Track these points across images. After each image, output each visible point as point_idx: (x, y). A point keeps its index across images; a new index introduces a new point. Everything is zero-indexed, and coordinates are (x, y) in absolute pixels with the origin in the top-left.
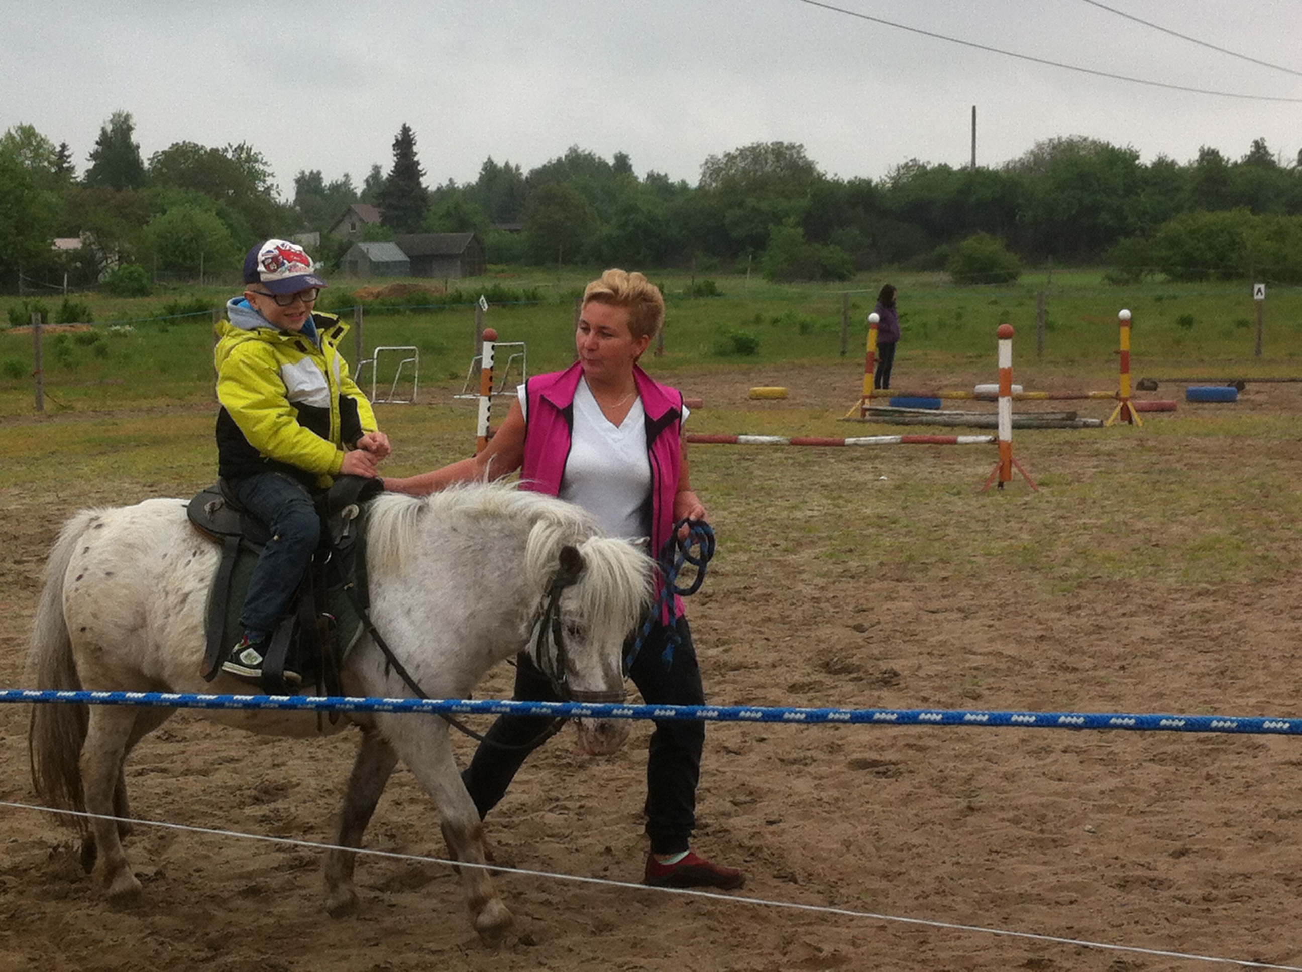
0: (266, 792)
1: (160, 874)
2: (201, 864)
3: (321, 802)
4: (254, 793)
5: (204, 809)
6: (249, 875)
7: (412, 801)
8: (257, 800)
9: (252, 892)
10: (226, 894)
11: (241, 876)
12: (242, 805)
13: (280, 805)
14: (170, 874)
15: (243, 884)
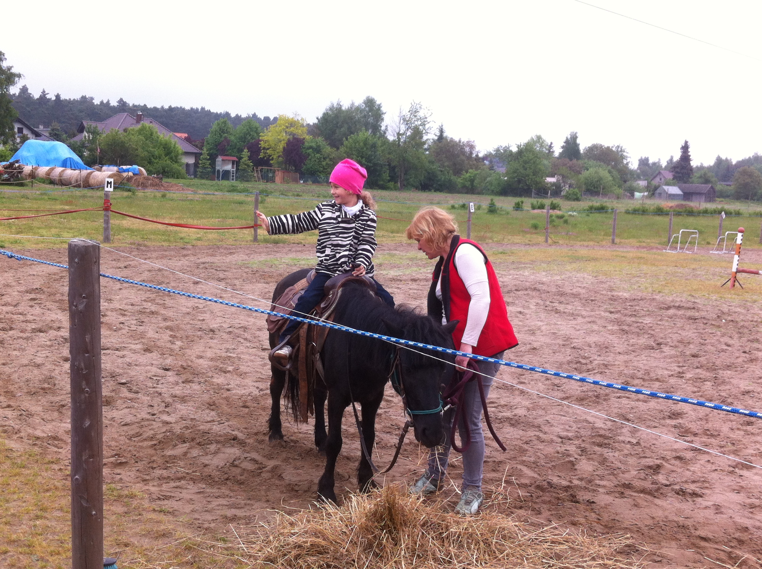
0: (674, 415)
1: (638, 443)
2: (654, 442)
3: (698, 423)
4: (669, 414)
5: (650, 418)
6: (675, 450)
7: (738, 429)
8: (670, 417)
9: (679, 458)
10: (668, 458)
11: (672, 450)
12: (664, 418)
13: (680, 421)
14: (643, 444)
15: (674, 454)
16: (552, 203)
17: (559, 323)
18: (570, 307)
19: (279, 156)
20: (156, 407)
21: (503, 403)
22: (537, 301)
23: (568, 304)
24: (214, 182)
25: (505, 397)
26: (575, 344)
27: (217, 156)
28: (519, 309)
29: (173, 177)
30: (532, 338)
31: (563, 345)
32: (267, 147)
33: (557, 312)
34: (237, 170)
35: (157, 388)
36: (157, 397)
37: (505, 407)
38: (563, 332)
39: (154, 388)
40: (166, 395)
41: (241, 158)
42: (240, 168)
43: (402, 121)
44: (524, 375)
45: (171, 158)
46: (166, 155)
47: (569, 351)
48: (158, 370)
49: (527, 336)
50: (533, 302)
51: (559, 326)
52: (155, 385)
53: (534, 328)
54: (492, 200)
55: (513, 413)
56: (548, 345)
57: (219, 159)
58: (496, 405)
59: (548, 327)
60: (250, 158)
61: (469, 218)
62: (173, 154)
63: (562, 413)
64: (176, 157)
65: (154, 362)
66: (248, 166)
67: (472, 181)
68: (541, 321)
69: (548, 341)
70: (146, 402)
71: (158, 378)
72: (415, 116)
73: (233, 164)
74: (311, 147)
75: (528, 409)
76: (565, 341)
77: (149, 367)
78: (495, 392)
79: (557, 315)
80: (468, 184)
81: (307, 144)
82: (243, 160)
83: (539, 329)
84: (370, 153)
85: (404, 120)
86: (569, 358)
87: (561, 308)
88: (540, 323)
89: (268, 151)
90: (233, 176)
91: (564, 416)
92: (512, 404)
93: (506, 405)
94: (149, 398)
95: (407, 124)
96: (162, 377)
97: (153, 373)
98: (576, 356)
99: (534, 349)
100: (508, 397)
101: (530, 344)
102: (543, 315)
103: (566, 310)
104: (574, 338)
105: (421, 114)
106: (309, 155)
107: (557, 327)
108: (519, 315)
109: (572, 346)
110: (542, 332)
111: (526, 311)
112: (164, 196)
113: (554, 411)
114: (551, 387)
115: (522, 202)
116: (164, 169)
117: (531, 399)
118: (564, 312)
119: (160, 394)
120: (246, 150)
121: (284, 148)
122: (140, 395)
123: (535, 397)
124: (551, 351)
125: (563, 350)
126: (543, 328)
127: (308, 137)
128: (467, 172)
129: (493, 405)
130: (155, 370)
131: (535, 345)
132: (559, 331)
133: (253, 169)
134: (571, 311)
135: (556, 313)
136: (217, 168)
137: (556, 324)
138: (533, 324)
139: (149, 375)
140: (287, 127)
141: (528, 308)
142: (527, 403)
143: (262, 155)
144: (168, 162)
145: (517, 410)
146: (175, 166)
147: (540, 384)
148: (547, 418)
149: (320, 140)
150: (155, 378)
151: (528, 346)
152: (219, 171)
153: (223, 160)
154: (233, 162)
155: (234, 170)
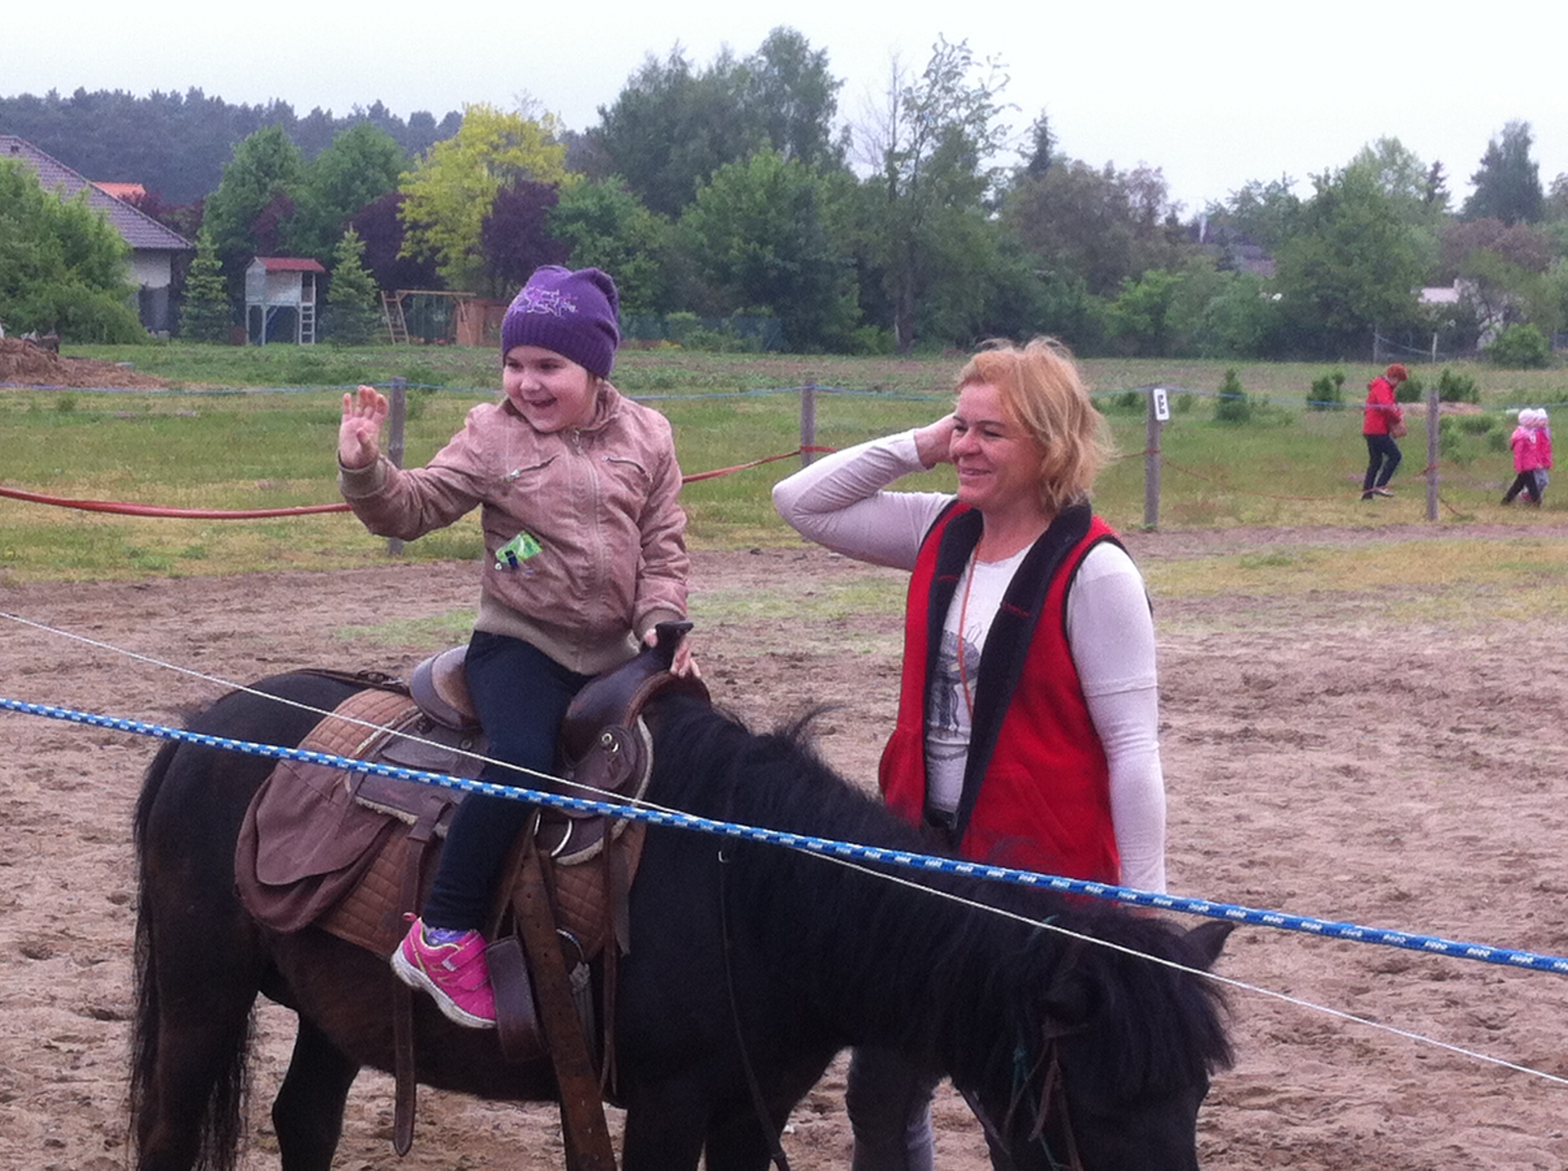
16: (1445, 380)
17: (1486, 802)
18: (1522, 745)
19: (468, 251)
20: (73, 1149)
21: (1295, 1089)
22: (1406, 729)
23: (1516, 734)
24: (241, 351)
25: (1304, 1070)
26: (1546, 877)
27: (248, 261)
28: (1342, 760)
29: (95, 337)
30: (1394, 859)
31: (1506, 881)
32: (426, 219)
33: (1477, 762)
34: (321, 303)
35: (72, 1079)
36: (77, 1111)
37: (1305, 1107)
38: (1501, 835)
39: (63, 1080)
40: (107, 1106)
41: (332, 263)
42: (331, 296)
43: (901, 110)
44: (1366, 990)
45: (88, 274)
46: (69, 263)
47: (1525, 900)
48: (75, 1019)
49: (1375, 850)
50: (1392, 729)
51: (1489, 814)
52: (66, 1072)
53: (1397, 822)
54: (1230, 376)
55: (1335, 1127)
56: (1452, 883)
57: (258, 268)
58: (1272, 1099)
59: (1449, 819)
60: (366, 260)
61: (1152, 441)
62: (94, 259)
63: (1508, 1121)
64: (105, 266)
65: (57, 991)
66: (360, 288)
67: (1157, 310)
68: (1424, 798)
69: (1450, 865)
70: (38, 1130)
71: (76, 1047)
72: (949, 90)
73: (306, 284)
74: (580, 215)
75: (1388, 1111)
76: (1509, 865)
77: (43, 1010)
78: (1268, 1053)
79: (1478, 776)
80: (1143, 320)
81: (565, 205)
82: (341, 269)
83: (1416, 825)
84: (789, 226)
85: (910, 104)
86: (1527, 925)
87: (1492, 749)
88: (1417, 807)
89: (429, 234)
90: (307, 327)
91: (1516, 1129)
92: (1328, 1093)
93: (1308, 1100)
94: (45, 1118)
95: (919, 119)
96: (90, 1041)
97: (58, 1031)
98: (1552, 917)
99: (1402, 897)
100: (1315, 1069)
101: (1386, 880)
102: (1428, 779)
103: (1509, 758)
104: (1543, 856)
105: (970, 81)
106: (574, 240)
107: (1482, 816)
108: (1341, 779)
109: (1537, 881)
110: (1426, 836)
111: (1366, 765)
112: (66, 407)
113: (1479, 1114)
114: (1466, 1030)
115: (1340, 380)
116: (61, 310)
117: (1396, 1074)
118: (1504, 765)
119: (86, 1101)
120: (350, 234)
121: (485, 221)
122: (14, 1108)
123: (1410, 1067)
124: (1461, 904)
125: (1504, 897)
126: (1431, 822)
127: (569, 180)
128: (1137, 279)
129: (1263, 1101)
130: (62, 1019)
131: (1406, 883)
132: (1489, 830)
133: (378, 298)
134: (1529, 761)
135: (1476, 767)
136: (252, 300)
137: (1474, 807)
138: (1394, 809)
139: (45, 1036)
140: (496, 148)
141: (1374, 752)
142: (1382, 1089)
143: (406, 250)
144: (78, 286)
145: (1350, 1113)
146: (103, 299)
147: (1428, 1021)
148: (1455, 1140)
149: (612, 186)
150: (64, 1047)
151: (1381, 889)
152: (256, 310)
153: (269, 272)
154: (306, 279)
155: (312, 304)
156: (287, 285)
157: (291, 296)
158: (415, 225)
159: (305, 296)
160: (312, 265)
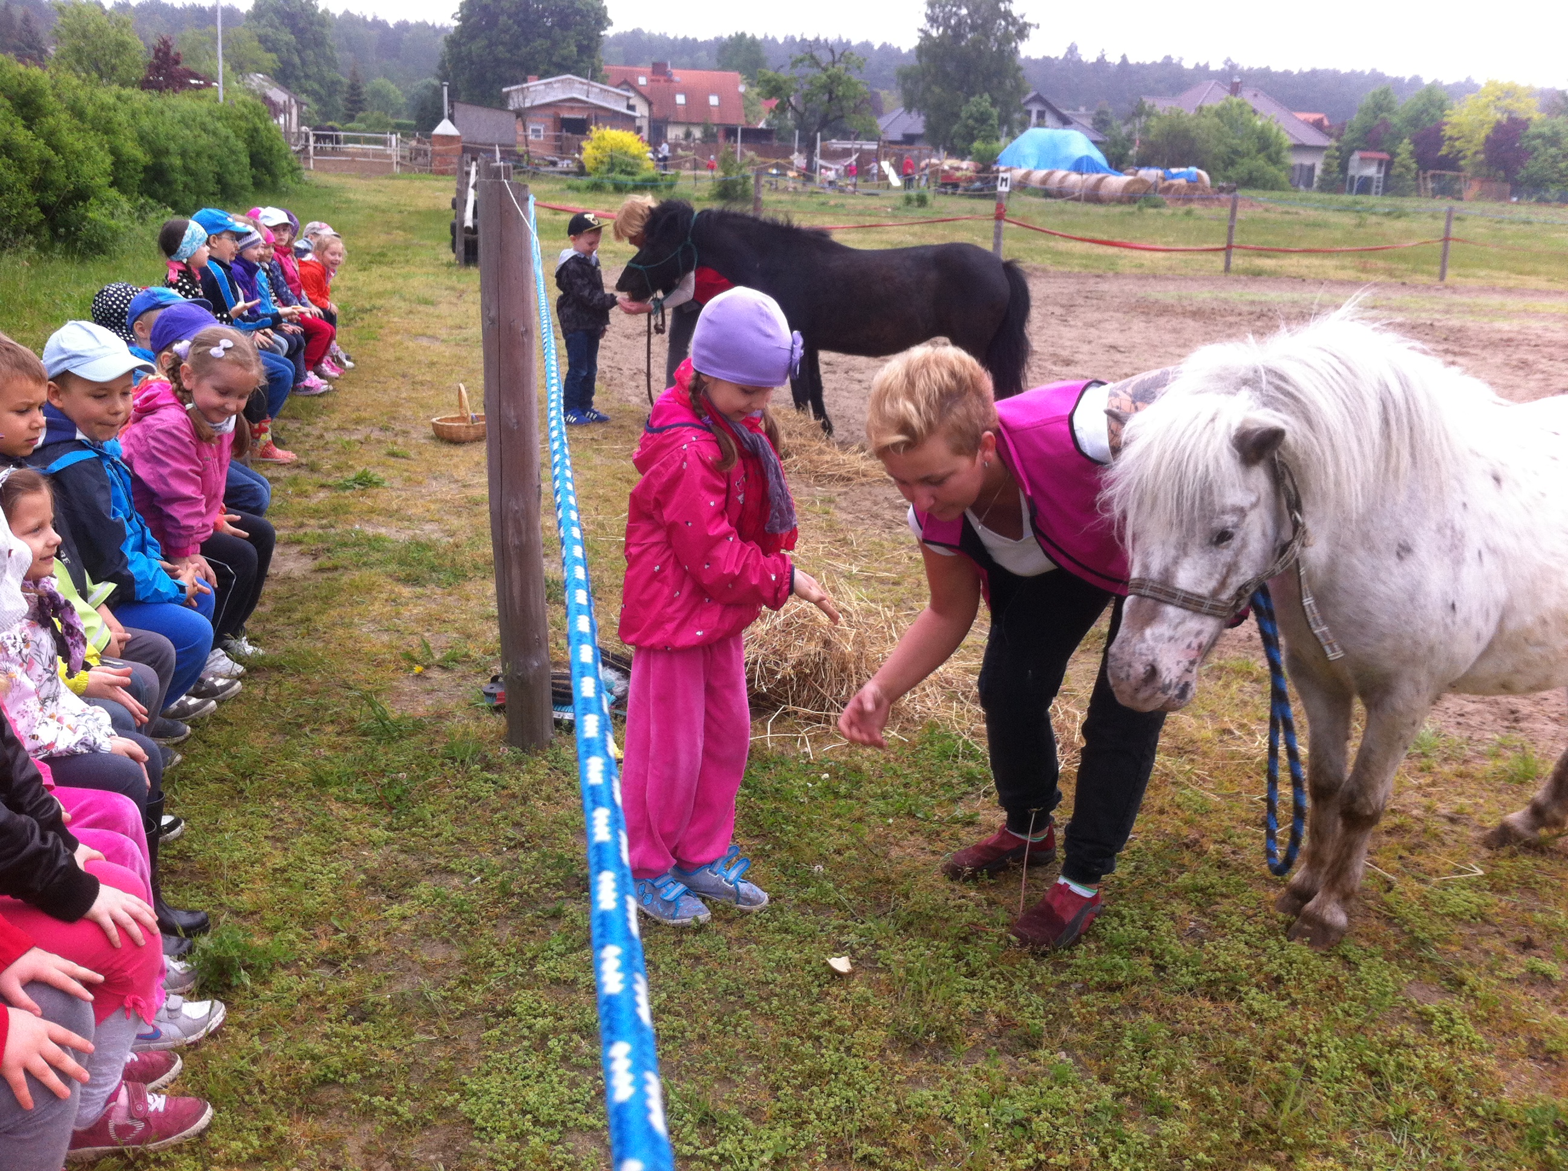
19: (1476, 153)
27: (1351, 152)
29: (1264, 187)
32: (1458, 135)
34: (1387, 174)
41: (1393, 155)
42: (1392, 172)
45: (1268, 157)
46: (1259, 151)
57: (1356, 156)
60: (1415, 155)
62: (1273, 149)
64: (1278, 153)
66: (1408, 169)
73: (1380, 165)
74: (1540, 135)
81: (1532, 130)
89: (1457, 143)
90: (1377, 187)
106: (1534, 149)
116: (1250, 173)
121: (1487, 137)
127: (1538, 116)
133: (1417, 174)
136: (1351, 172)
140: (1500, 99)
143: (1444, 151)
144: (1261, 162)
149: (1561, 121)
153: (1362, 159)
154: (1380, 163)
155: (1382, 175)
156: (1370, 165)
157: (1371, 171)
158: (1451, 138)
159: (1379, 172)
160: (1385, 156)
